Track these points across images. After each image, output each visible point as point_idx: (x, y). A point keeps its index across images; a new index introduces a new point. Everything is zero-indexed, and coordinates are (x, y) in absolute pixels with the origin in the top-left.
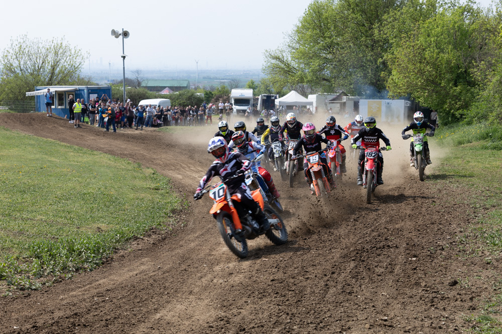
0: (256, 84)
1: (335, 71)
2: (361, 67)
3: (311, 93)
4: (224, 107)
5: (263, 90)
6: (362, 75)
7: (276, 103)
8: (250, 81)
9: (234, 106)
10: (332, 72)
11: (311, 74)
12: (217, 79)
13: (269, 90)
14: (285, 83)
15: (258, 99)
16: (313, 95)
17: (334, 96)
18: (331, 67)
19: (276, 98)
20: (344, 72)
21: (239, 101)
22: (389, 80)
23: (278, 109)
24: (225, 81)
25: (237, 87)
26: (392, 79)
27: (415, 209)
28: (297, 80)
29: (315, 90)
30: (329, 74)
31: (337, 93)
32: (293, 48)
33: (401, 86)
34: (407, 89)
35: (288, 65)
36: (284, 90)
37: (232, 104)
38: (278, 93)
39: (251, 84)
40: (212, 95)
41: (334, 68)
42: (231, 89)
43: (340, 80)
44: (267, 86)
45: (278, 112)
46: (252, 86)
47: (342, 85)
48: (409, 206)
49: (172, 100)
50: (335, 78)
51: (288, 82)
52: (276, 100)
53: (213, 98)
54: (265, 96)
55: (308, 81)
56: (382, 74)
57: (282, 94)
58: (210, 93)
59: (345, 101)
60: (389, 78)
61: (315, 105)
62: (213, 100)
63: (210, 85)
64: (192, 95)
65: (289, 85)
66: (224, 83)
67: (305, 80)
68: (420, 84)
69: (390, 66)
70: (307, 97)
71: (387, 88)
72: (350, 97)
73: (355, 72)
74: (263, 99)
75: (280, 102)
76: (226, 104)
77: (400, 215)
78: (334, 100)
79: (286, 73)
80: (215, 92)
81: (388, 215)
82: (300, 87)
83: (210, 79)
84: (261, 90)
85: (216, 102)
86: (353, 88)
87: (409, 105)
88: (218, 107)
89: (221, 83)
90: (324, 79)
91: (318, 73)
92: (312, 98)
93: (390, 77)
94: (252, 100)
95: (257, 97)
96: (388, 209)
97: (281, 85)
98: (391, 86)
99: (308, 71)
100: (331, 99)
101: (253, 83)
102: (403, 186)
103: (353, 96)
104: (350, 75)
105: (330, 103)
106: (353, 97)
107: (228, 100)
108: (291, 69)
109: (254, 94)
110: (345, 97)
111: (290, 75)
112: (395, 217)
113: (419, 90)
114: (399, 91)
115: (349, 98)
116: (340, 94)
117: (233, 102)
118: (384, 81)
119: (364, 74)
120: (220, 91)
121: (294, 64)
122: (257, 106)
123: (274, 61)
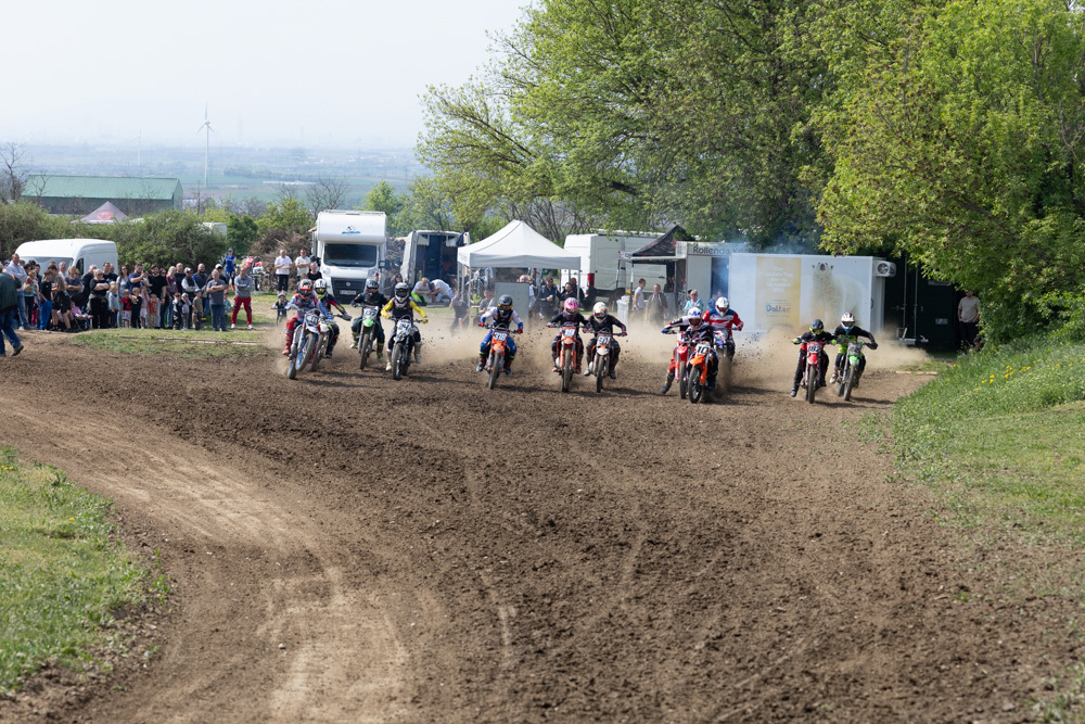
0: (397, 195)
1: (652, 159)
2: (737, 147)
3: (576, 231)
4: (293, 269)
5: (418, 216)
6: (740, 173)
7: (459, 259)
8: (380, 186)
9: (324, 268)
10: (642, 163)
11: (576, 167)
12: (270, 176)
13: (438, 218)
14: (490, 195)
15: (403, 244)
16: (581, 236)
17: (647, 240)
18: (640, 146)
19: (461, 243)
20: (681, 164)
21: (341, 252)
22: (827, 193)
23: (467, 279)
24: (298, 183)
25: (334, 204)
26: (836, 190)
27: (901, 611)
28: (529, 184)
29: (588, 220)
30: (633, 168)
31: (656, 230)
33: (863, 210)
34: (884, 221)
35: (501, 138)
36: (488, 218)
37: (318, 260)
38: (469, 227)
39: (382, 198)
40: (255, 228)
41: (651, 149)
42: (318, 209)
43: (670, 188)
44: (432, 205)
45: (466, 288)
46: (385, 203)
47: (676, 206)
48: (884, 603)
49: (123, 243)
50: (653, 181)
51: (500, 192)
52: (460, 249)
53: (255, 237)
54: (425, 235)
55: (566, 192)
56: (804, 172)
57: (481, 229)
58: (248, 222)
59: (683, 256)
60: (825, 185)
61: (586, 268)
62: (257, 244)
63: (249, 199)
64: (189, 228)
65: (504, 202)
66: (293, 190)
67: (557, 188)
68: (923, 205)
69: (828, 148)
70: (560, 242)
71: (819, 219)
72: (701, 245)
73: (716, 165)
74: (419, 246)
75: (472, 255)
76: (299, 260)
77: (855, 630)
78: (647, 252)
79: (495, 163)
80: (263, 221)
81: (815, 632)
82: (540, 208)
83: (249, 176)
84: (412, 215)
85: (268, 251)
86: (711, 215)
87: (887, 274)
88: (272, 268)
89: (284, 189)
90: (617, 186)
91: (598, 167)
92: (579, 246)
93: (831, 183)
94: (384, 249)
95: (399, 239)
96: (815, 611)
97: (479, 203)
98: (829, 211)
99: (567, 158)
100: (637, 250)
101: (386, 192)
102: (865, 537)
103: (708, 241)
104: (702, 173)
105: (634, 262)
106: (709, 245)
107: (304, 246)
108: (510, 149)
109: (391, 230)
110: (685, 243)
111: (507, 168)
112: (839, 636)
113: (920, 225)
114: (856, 227)
115: (696, 247)
116: (669, 236)
117: (321, 253)
118: (810, 194)
119: (747, 171)
120: (280, 219)
121: (522, 135)
122: (399, 269)
123: (456, 124)
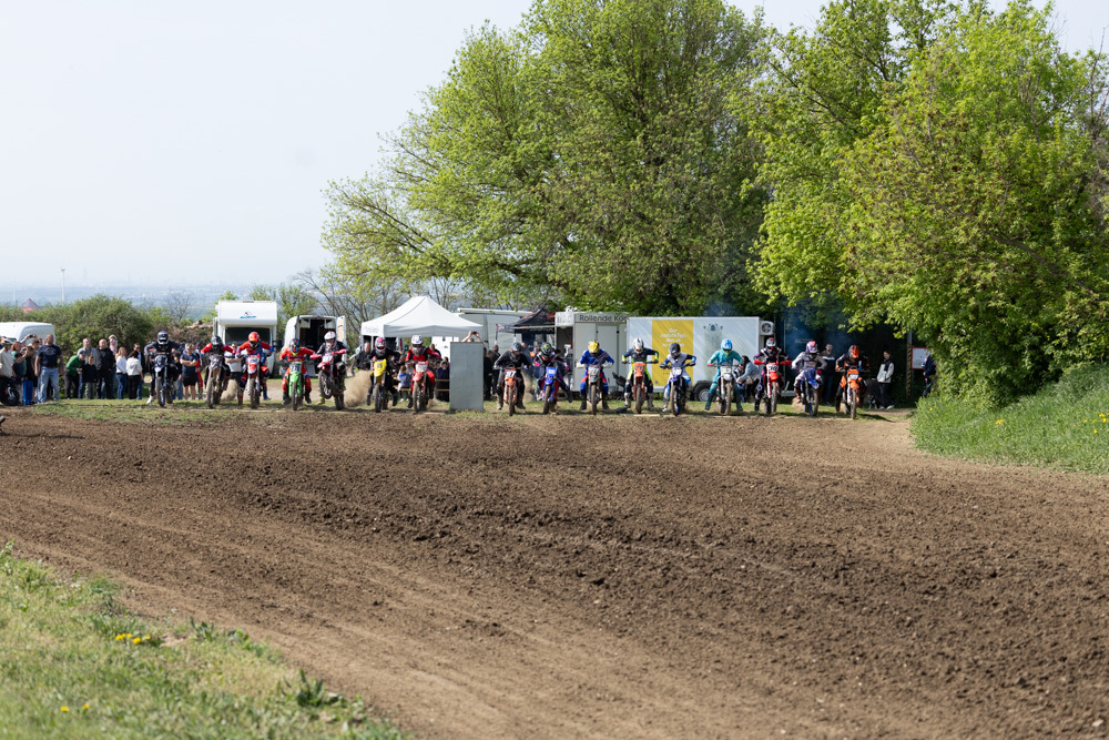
32: (411, 178)
123: (355, 214)
